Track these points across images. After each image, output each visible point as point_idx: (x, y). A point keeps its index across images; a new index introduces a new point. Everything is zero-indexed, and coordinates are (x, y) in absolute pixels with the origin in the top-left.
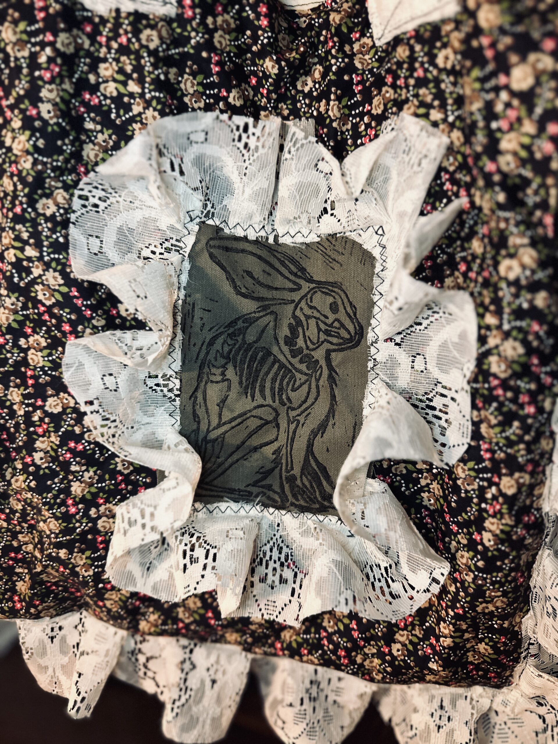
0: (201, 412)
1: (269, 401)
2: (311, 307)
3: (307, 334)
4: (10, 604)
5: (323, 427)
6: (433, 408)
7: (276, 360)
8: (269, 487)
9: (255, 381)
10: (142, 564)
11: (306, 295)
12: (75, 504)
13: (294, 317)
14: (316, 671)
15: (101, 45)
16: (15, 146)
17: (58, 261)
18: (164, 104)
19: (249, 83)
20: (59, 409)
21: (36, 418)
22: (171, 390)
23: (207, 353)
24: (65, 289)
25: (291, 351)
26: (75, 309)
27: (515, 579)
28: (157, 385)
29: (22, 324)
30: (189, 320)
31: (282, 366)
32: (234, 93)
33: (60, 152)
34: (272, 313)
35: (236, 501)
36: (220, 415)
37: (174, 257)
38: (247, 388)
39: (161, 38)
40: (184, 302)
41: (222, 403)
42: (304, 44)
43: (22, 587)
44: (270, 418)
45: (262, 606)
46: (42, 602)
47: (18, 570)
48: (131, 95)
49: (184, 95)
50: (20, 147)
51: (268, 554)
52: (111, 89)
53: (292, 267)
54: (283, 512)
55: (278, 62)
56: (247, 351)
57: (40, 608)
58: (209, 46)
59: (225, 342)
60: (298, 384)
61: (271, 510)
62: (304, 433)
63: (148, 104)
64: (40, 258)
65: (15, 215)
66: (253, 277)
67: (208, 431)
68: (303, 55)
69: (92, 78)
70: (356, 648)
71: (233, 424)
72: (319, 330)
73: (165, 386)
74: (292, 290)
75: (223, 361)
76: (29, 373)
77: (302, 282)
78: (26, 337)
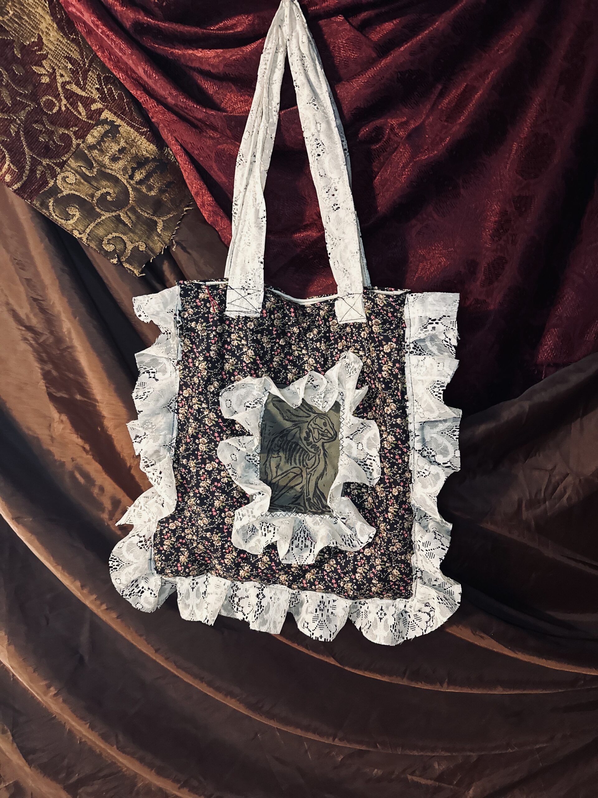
0: (268, 471)
1: (298, 465)
2: (315, 424)
3: (314, 435)
4: (176, 568)
5: (322, 475)
6: (367, 465)
7: (301, 447)
8: (299, 504)
9: (292, 457)
10: (243, 540)
11: (313, 419)
12: (216, 511)
13: (308, 428)
14: (322, 597)
15: (232, 328)
16: (200, 366)
17: (214, 409)
18: (255, 348)
19: (287, 336)
20: (211, 469)
21: (201, 473)
22: (256, 461)
23: (271, 445)
24: (216, 420)
25: (307, 443)
26: (220, 427)
27: (403, 534)
28: (250, 459)
29: (197, 433)
30: (263, 431)
31: (303, 450)
32: (282, 340)
33: (217, 368)
34: (298, 427)
35: (284, 511)
36: (277, 472)
37: (258, 406)
38: (288, 460)
39: (254, 325)
40: (262, 423)
41: (278, 467)
42: (309, 321)
43: (183, 559)
44: (299, 473)
45: (297, 559)
46: (193, 565)
47: (181, 549)
48: (243, 345)
49: (263, 343)
50: (202, 367)
51: (299, 534)
52: (235, 343)
53: (307, 407)
54: (305, 515)
55: (299, 328)
56: (288, 444)
57: (191, 569)
58: (273, 325)
59: (279, 440)
60: (310, 457)
61: (300, 514)
62: (314, 479)
63: (249, 348)
64: (208, 408)
65: (199, 392)
66: (290, 412)
67: (272, 480)
68: (309, 325)
69: (229, 340)
70: (340, 578)
71: (283, 476)
72: (319, 434)
73: (253, 459)
74: (307, 417)
75: (278, 448)
76: (199, 454)
77: (311, 413)
78: (199, 439)
